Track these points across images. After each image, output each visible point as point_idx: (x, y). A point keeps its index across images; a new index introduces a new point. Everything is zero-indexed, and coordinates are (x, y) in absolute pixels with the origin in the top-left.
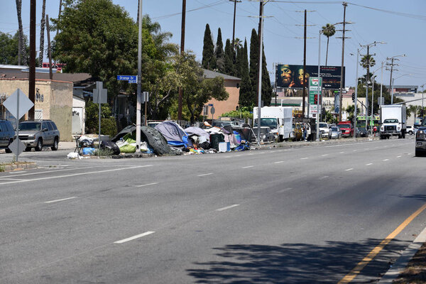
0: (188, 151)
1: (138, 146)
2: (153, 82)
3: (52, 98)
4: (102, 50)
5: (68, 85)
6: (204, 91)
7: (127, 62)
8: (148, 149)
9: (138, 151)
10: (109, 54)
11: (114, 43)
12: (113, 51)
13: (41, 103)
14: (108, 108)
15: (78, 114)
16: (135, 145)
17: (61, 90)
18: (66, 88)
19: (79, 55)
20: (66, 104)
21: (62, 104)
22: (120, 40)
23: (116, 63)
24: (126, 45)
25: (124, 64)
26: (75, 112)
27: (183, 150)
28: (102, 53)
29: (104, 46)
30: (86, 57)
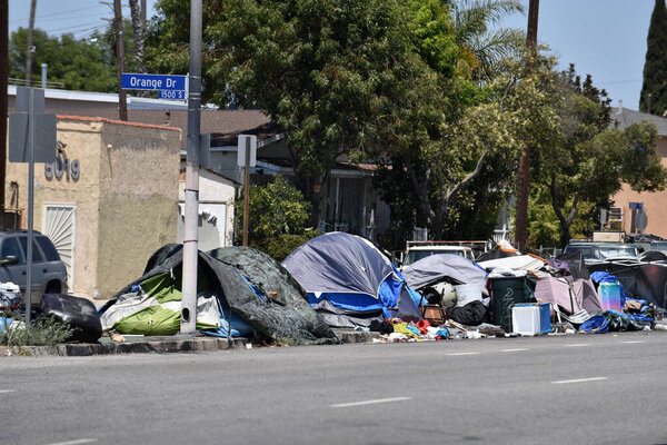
0: (388, 329)
1: (186, 312)
2: (435, 134)
3: (107, 169)
4: (284, 42)
5: (163, 136)
6: (597, 164)
7: (355, 77)
8: (224, 323)
9: (187, 327)
10: (304, 52)
11: (318, 20)
12: (316, 43)
13: (72, 186)
14: (299, 206)
15: (213, 222)
16: (176, 308)
17: (137, 148)
18: (156, 143)
19: (219, 54)
20: (155, 190)
21: (142, 189)
22: (337, 14)
23: (322, 79)
24: (353, 27)
25: (345, 82)
26: (204, 216)
27: (373, 327)
28: (282, 47)
29: (290, 28)
30: (240, 60)
